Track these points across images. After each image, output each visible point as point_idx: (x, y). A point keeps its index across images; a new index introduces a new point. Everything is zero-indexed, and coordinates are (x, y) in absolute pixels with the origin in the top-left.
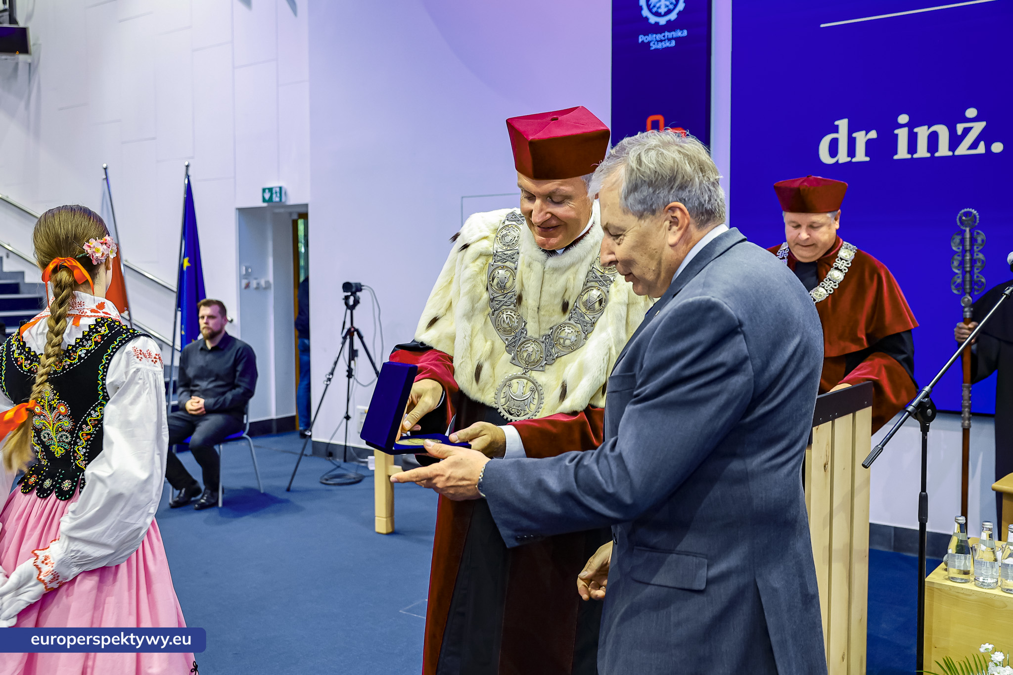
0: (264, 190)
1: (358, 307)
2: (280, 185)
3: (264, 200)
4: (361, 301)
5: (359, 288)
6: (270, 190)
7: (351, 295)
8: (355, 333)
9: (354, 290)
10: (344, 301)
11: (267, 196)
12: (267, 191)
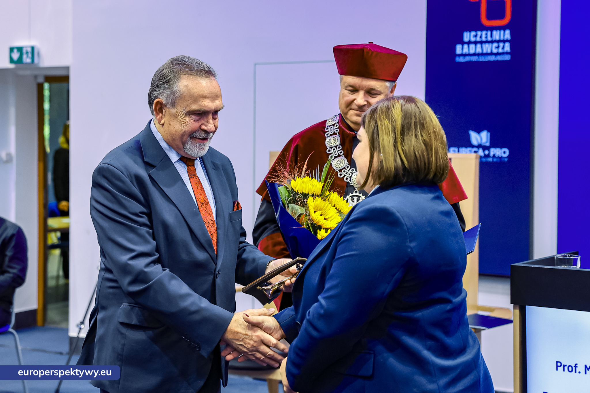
0: (12, 50)
2: (32, 44)
3: (12, 61)
6: (20, 49)
11: (16, 56)
12: (15, 51)
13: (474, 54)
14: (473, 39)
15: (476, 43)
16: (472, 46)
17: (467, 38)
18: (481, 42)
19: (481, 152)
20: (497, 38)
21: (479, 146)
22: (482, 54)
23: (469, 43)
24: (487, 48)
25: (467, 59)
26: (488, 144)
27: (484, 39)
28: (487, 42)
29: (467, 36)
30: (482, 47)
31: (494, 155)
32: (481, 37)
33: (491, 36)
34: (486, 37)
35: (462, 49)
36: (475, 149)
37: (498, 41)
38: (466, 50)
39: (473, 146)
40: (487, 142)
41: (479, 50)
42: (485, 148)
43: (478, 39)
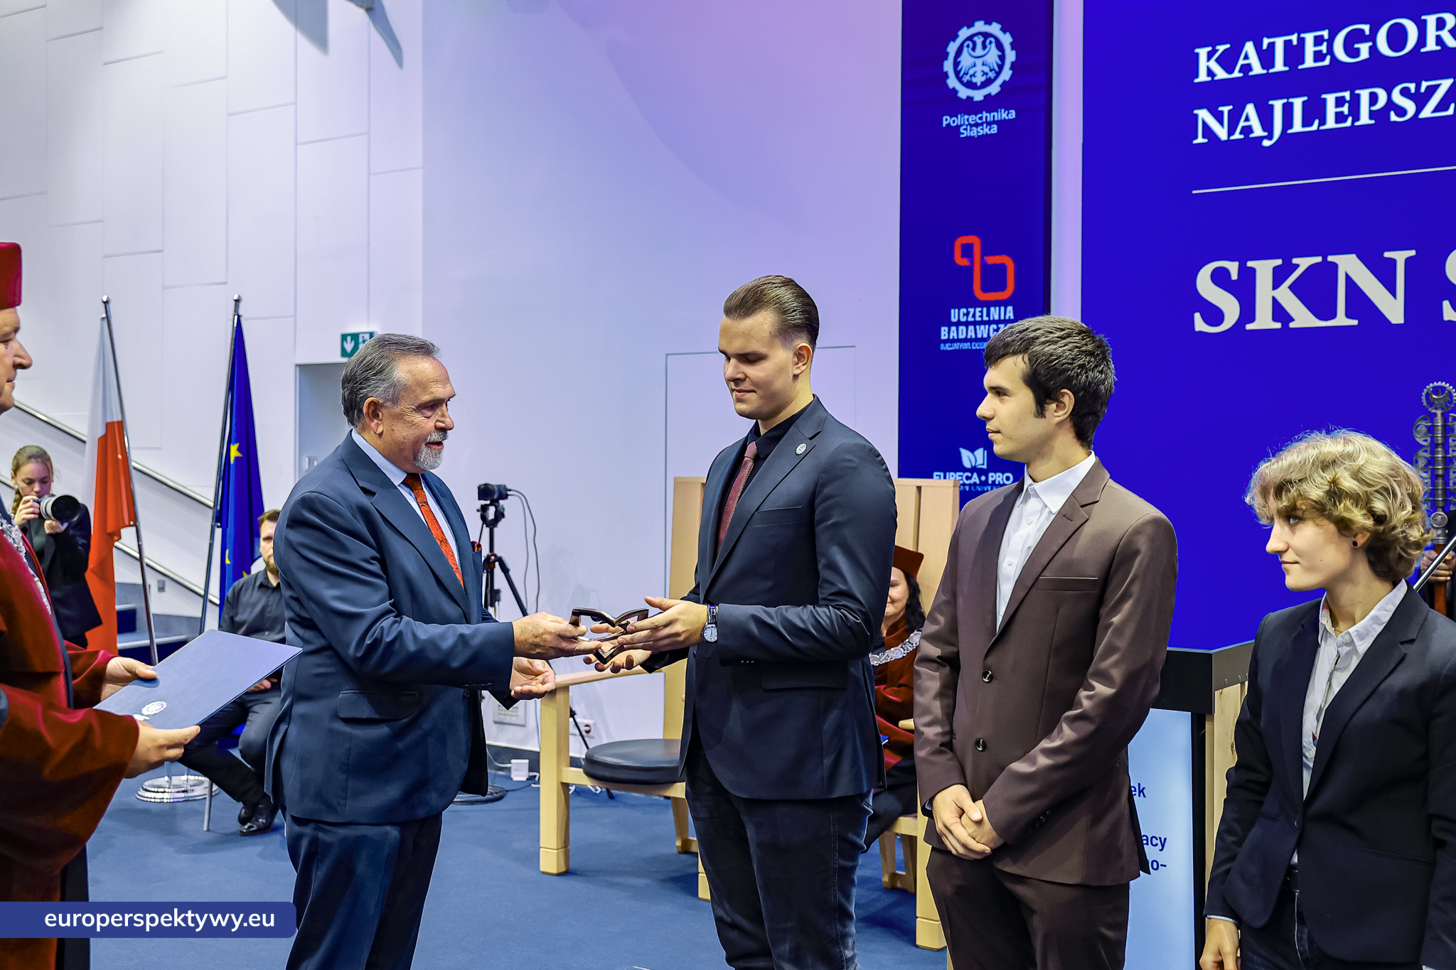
0: (344, 337)
1: (500, 524)
2: (370, 330)
3: (344, 353)
4: (506, 513)
5: (503, 493)
6: (355, 337)
7: (491, 504)
8: (497, 564)
9: (495, 497)
10: (479, 514)
11: (349, 346)
12: (349, 338)
13: (965, 340)
14: (963, 319)
15: (967, 324)
16: (962, 328)
17: (955, 318)
18: (975, 323)
19: (975, 479)
20: (996, 318)
21: (973, 469)
22: (977, 340)
23: (958, 324)
24: (982, 331)
25: (956, 346)
26: (985, 467)
27: (978, 319)
28: (982, 323)
29: (955, 315)
30: (975, 330)
31: (994, 482)
32: (974, 316)
33: (988, 315)
34: (981, 316)
35: (949, 333)
36: (969, 474)
37: (998, 322)
38: (953, 335)
39: (965, 470)
40: (983, 464)
41: (971, 334)
42: (980, 472)
43: (970, 319)
